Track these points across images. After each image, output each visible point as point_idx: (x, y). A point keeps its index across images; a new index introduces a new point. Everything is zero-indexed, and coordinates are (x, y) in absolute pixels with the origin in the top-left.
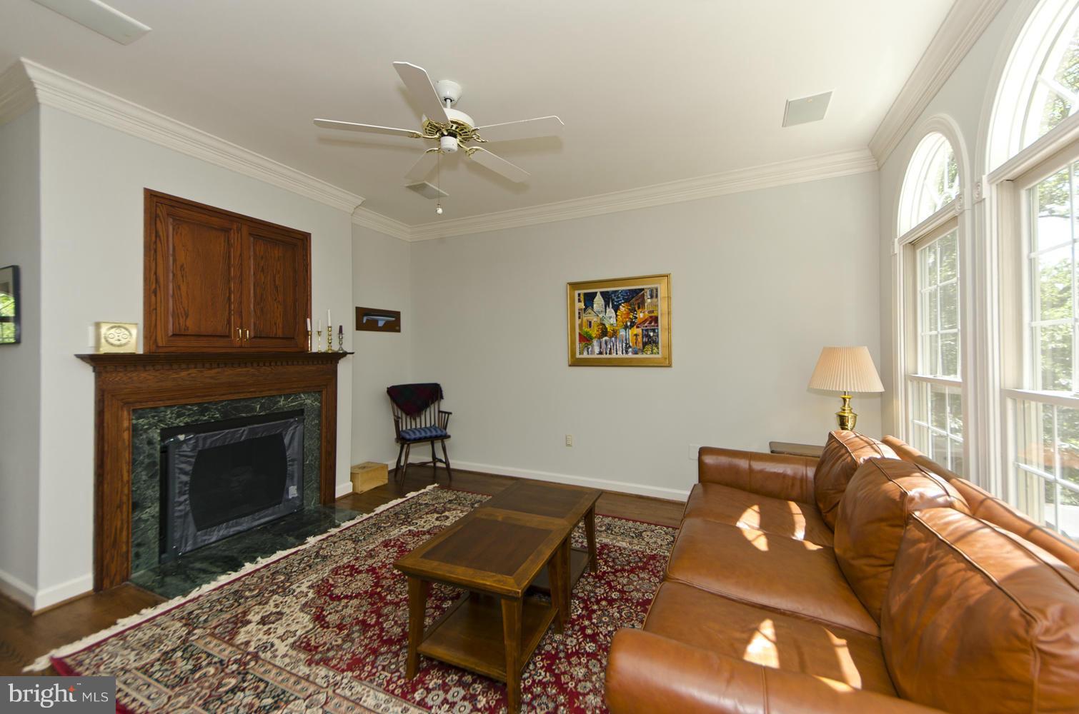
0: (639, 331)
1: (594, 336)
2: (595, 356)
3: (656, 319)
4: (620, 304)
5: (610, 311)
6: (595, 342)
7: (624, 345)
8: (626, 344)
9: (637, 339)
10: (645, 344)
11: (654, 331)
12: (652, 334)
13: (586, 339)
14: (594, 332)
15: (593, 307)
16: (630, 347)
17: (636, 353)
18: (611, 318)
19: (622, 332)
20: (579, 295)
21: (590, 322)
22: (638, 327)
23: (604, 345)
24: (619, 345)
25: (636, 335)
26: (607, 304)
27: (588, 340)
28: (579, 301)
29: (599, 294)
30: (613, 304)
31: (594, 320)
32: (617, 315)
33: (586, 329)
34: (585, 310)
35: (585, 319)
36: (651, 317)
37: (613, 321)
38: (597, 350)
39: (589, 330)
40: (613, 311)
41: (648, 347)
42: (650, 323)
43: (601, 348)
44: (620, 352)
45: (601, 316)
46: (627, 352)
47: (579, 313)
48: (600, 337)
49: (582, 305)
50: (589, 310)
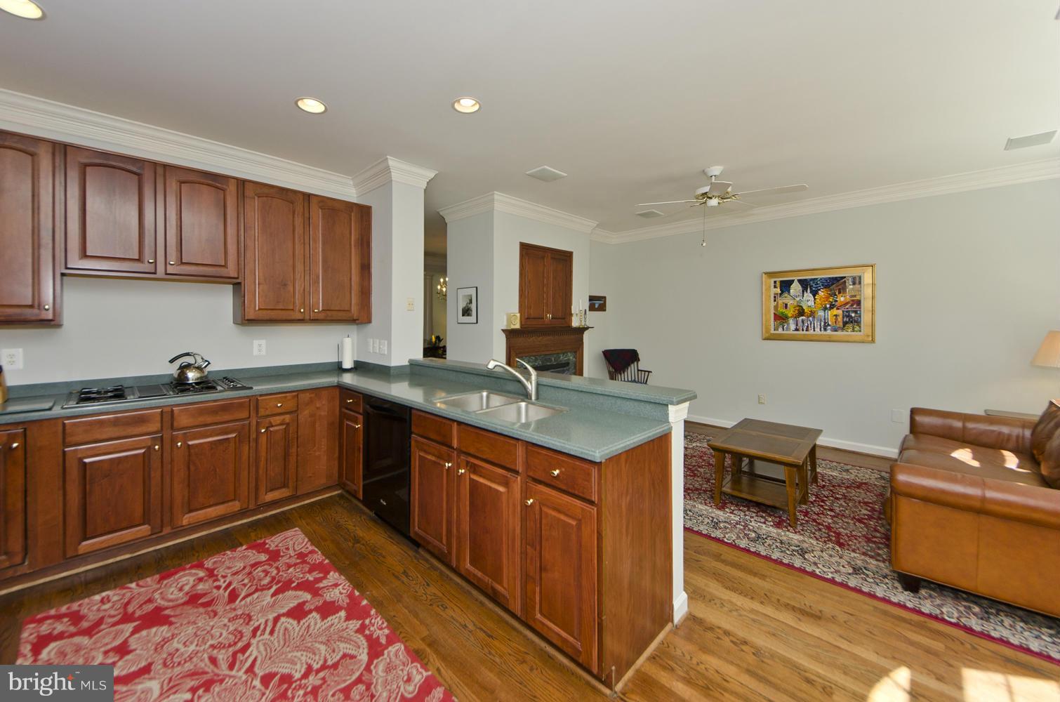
0: (840, 312)
1: (790, 315)
2: (791, 332)
3: (859, 303)
4: (819, 290)
5: (808, 296)
6: (791, 321)
7: (823, 324)
8: (825, 323)
9: (836, 319)
10: (845, 324)
11: (856, 312)
12: (853, 315)
13: (781, 318)
14: (790, 312)
15: (789, 292)
16: (829, 325)
17: (836, 331)
18: (808, 301)
19: (821, 313)
20: (775, 282)
21: (786, 305)
22: (838, 309)
23: (800, 324)
24: (817, 324)
25: (836, 316)
26: (804, 289)
27: (784, 319)
28: (775, 287)
29: (796, 282)
30: (811, 289)
31: (790, 302)
32: (815, 299)
33: (781, 310)
34: (781, 294)
35: (780, 302)
36: (853, 301)
37: (811, 303)
38: (793, 327)
39: (784, 310)
40: (811, 295)
41: (850, 326)
42: (852, 305)
43: (797, 325)
44: (817, 330)
45: (798, 299)
46: (825, 330)
47: (775, 297)
48: (796, 317)
49: (778, 291)
50: (786, 295)
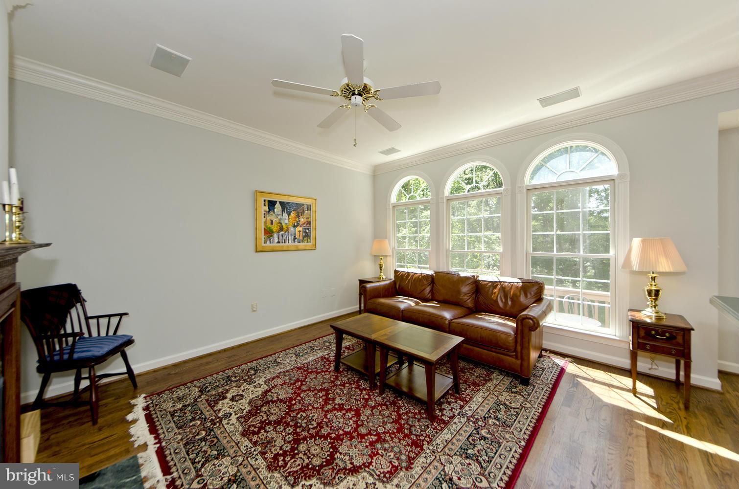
0: (301, 229)
1: (274, 230)
2: (275, 244)
3: (309, 223)
4: (291, 212)
5: (285, 215)
6: (275, 235)
7: (293, 237)
8: (294, 236)
9: (300, 234)
10: (304, 237)
11: (308, 229)
12: (307, 231)
13: (269, 233)
14: (275, 228)
15: (274, 211)
16: (296, 238)
17: (299, 242)
19: (292, 229)
20: (265, 201)
21: (272, 221)
22: (300, 227)
23: (281, 237)
24: (290, 237)
25: (300, 231)
26: (283, 211)
27: (270, 234)
28: (265, 205)
29: (278, 203)
30: (287, 210)
31: (275, 220)
32: (289, 218)
33: (269, 225)
34: (269, 212)
35: (268, 219)
36: (307, 221)
37: (287, 221)
38: (276, 240)
39: (271, 226)
40: (287, 215)
41: (305, 238)
42: (307, 225)
43: (279, 239)
44: (290, 242)
45: (279, 217)
46: (294, 241)
47: (264, 214)
48: (279, 232)
49: (266, 208)
50: (271, 213)
